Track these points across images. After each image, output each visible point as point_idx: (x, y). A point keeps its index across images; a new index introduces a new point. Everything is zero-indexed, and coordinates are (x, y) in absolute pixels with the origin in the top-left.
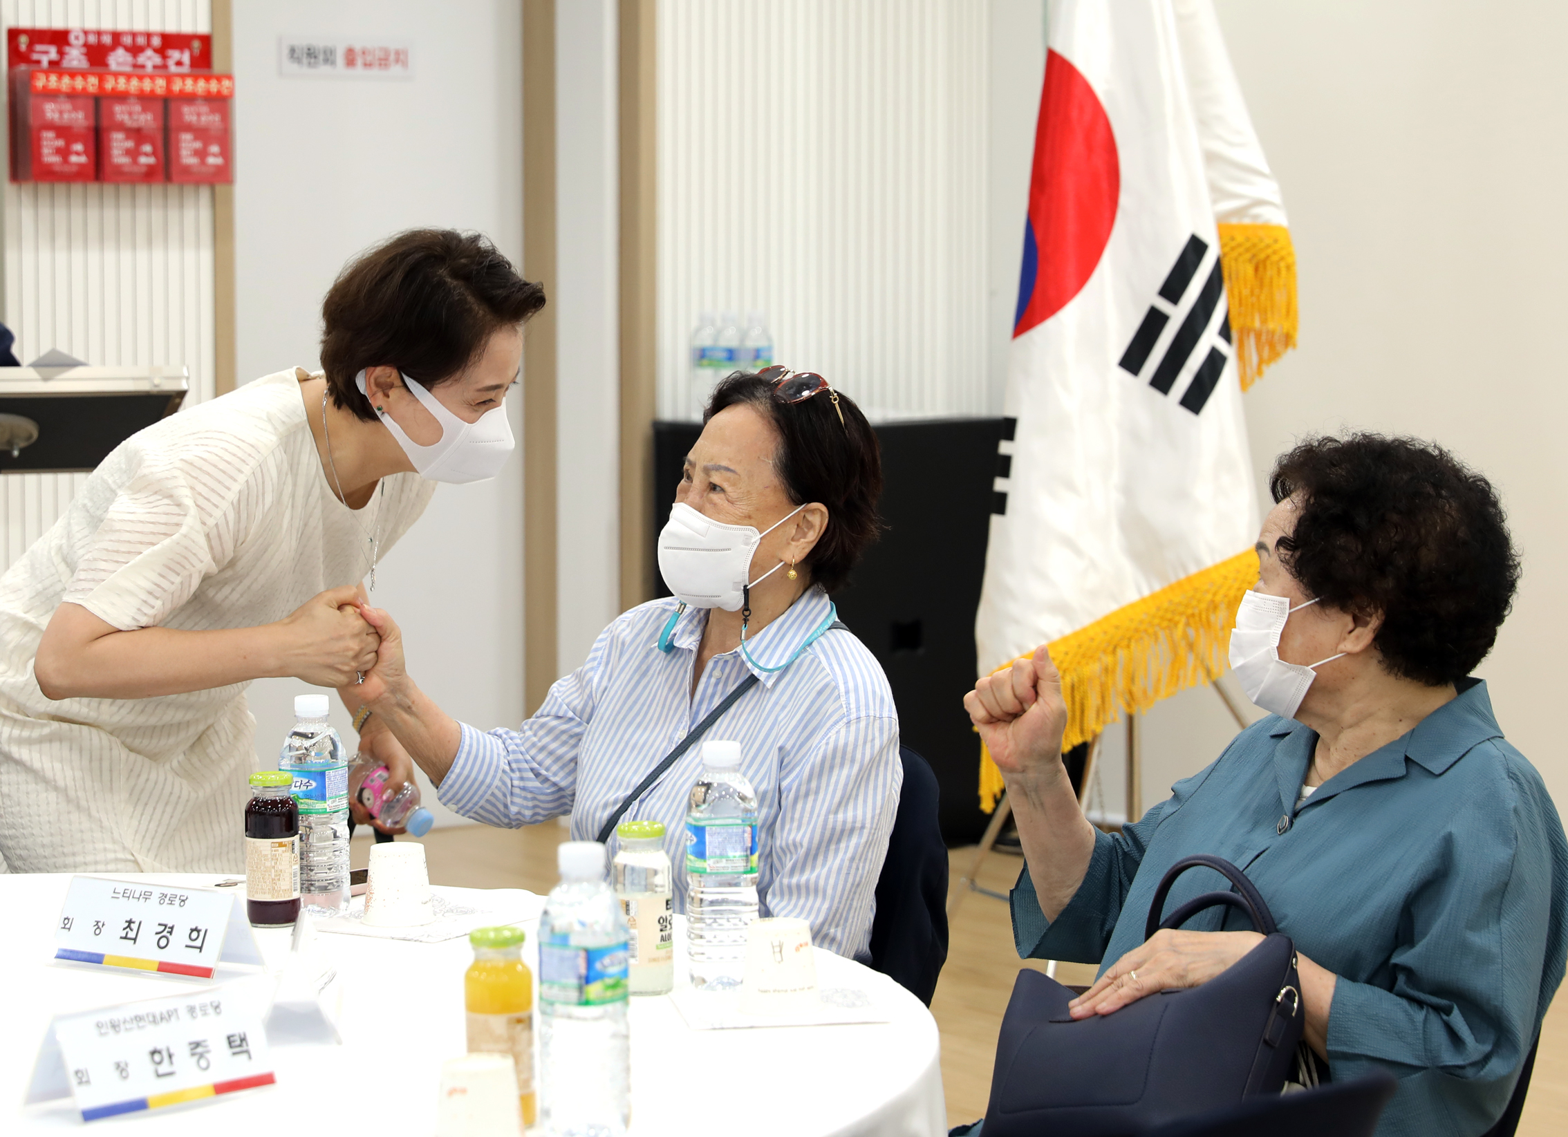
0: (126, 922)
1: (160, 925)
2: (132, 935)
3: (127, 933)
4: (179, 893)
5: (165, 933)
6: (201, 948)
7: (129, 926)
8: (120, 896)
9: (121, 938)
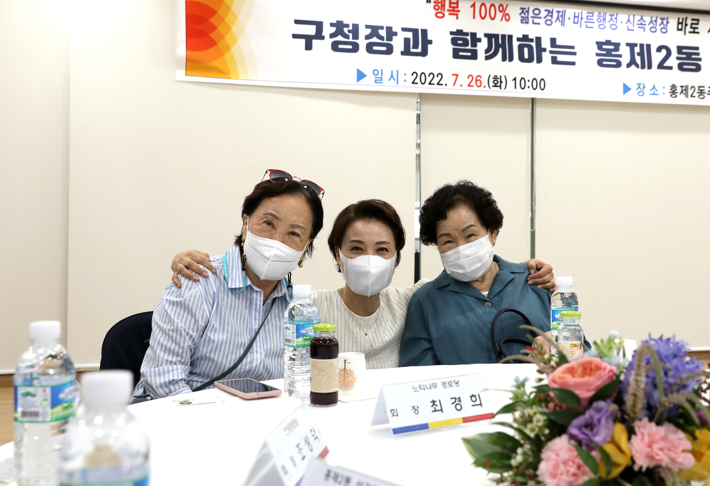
0: (431, 402)
1: (452, 399)
2: (438, 408)
3: (435, 408)
4: (452, 380)
5: (457, 402)
6: (481, 404)
7: (434, 404)
8: (419, 389)
9: (433, 411)
